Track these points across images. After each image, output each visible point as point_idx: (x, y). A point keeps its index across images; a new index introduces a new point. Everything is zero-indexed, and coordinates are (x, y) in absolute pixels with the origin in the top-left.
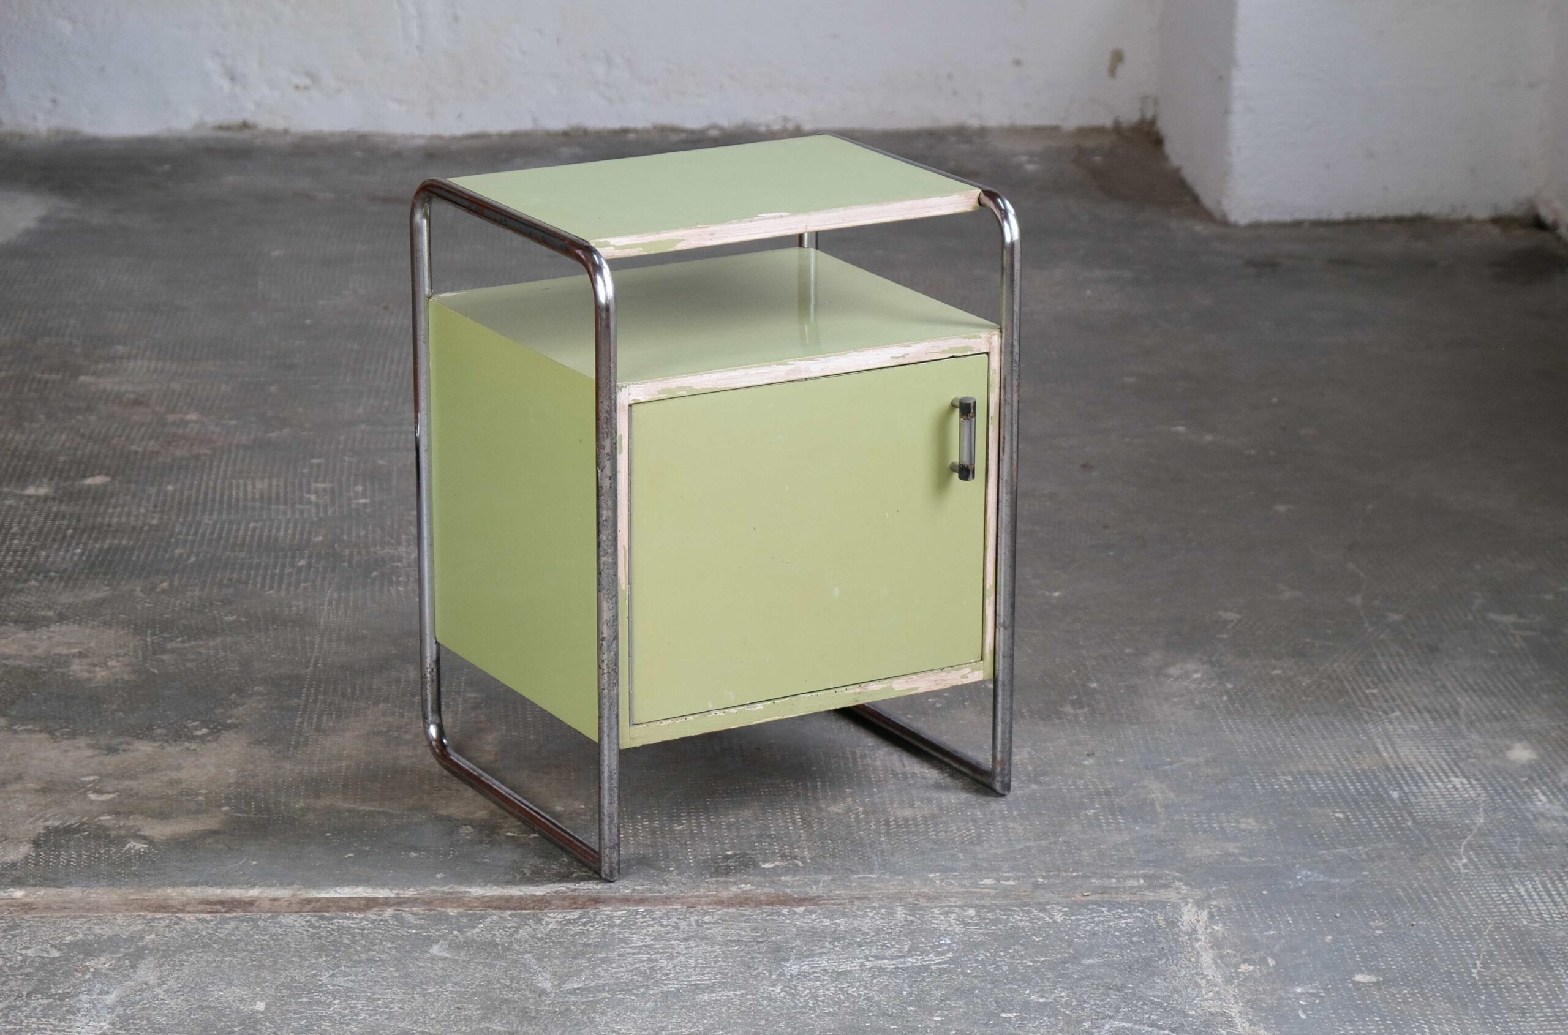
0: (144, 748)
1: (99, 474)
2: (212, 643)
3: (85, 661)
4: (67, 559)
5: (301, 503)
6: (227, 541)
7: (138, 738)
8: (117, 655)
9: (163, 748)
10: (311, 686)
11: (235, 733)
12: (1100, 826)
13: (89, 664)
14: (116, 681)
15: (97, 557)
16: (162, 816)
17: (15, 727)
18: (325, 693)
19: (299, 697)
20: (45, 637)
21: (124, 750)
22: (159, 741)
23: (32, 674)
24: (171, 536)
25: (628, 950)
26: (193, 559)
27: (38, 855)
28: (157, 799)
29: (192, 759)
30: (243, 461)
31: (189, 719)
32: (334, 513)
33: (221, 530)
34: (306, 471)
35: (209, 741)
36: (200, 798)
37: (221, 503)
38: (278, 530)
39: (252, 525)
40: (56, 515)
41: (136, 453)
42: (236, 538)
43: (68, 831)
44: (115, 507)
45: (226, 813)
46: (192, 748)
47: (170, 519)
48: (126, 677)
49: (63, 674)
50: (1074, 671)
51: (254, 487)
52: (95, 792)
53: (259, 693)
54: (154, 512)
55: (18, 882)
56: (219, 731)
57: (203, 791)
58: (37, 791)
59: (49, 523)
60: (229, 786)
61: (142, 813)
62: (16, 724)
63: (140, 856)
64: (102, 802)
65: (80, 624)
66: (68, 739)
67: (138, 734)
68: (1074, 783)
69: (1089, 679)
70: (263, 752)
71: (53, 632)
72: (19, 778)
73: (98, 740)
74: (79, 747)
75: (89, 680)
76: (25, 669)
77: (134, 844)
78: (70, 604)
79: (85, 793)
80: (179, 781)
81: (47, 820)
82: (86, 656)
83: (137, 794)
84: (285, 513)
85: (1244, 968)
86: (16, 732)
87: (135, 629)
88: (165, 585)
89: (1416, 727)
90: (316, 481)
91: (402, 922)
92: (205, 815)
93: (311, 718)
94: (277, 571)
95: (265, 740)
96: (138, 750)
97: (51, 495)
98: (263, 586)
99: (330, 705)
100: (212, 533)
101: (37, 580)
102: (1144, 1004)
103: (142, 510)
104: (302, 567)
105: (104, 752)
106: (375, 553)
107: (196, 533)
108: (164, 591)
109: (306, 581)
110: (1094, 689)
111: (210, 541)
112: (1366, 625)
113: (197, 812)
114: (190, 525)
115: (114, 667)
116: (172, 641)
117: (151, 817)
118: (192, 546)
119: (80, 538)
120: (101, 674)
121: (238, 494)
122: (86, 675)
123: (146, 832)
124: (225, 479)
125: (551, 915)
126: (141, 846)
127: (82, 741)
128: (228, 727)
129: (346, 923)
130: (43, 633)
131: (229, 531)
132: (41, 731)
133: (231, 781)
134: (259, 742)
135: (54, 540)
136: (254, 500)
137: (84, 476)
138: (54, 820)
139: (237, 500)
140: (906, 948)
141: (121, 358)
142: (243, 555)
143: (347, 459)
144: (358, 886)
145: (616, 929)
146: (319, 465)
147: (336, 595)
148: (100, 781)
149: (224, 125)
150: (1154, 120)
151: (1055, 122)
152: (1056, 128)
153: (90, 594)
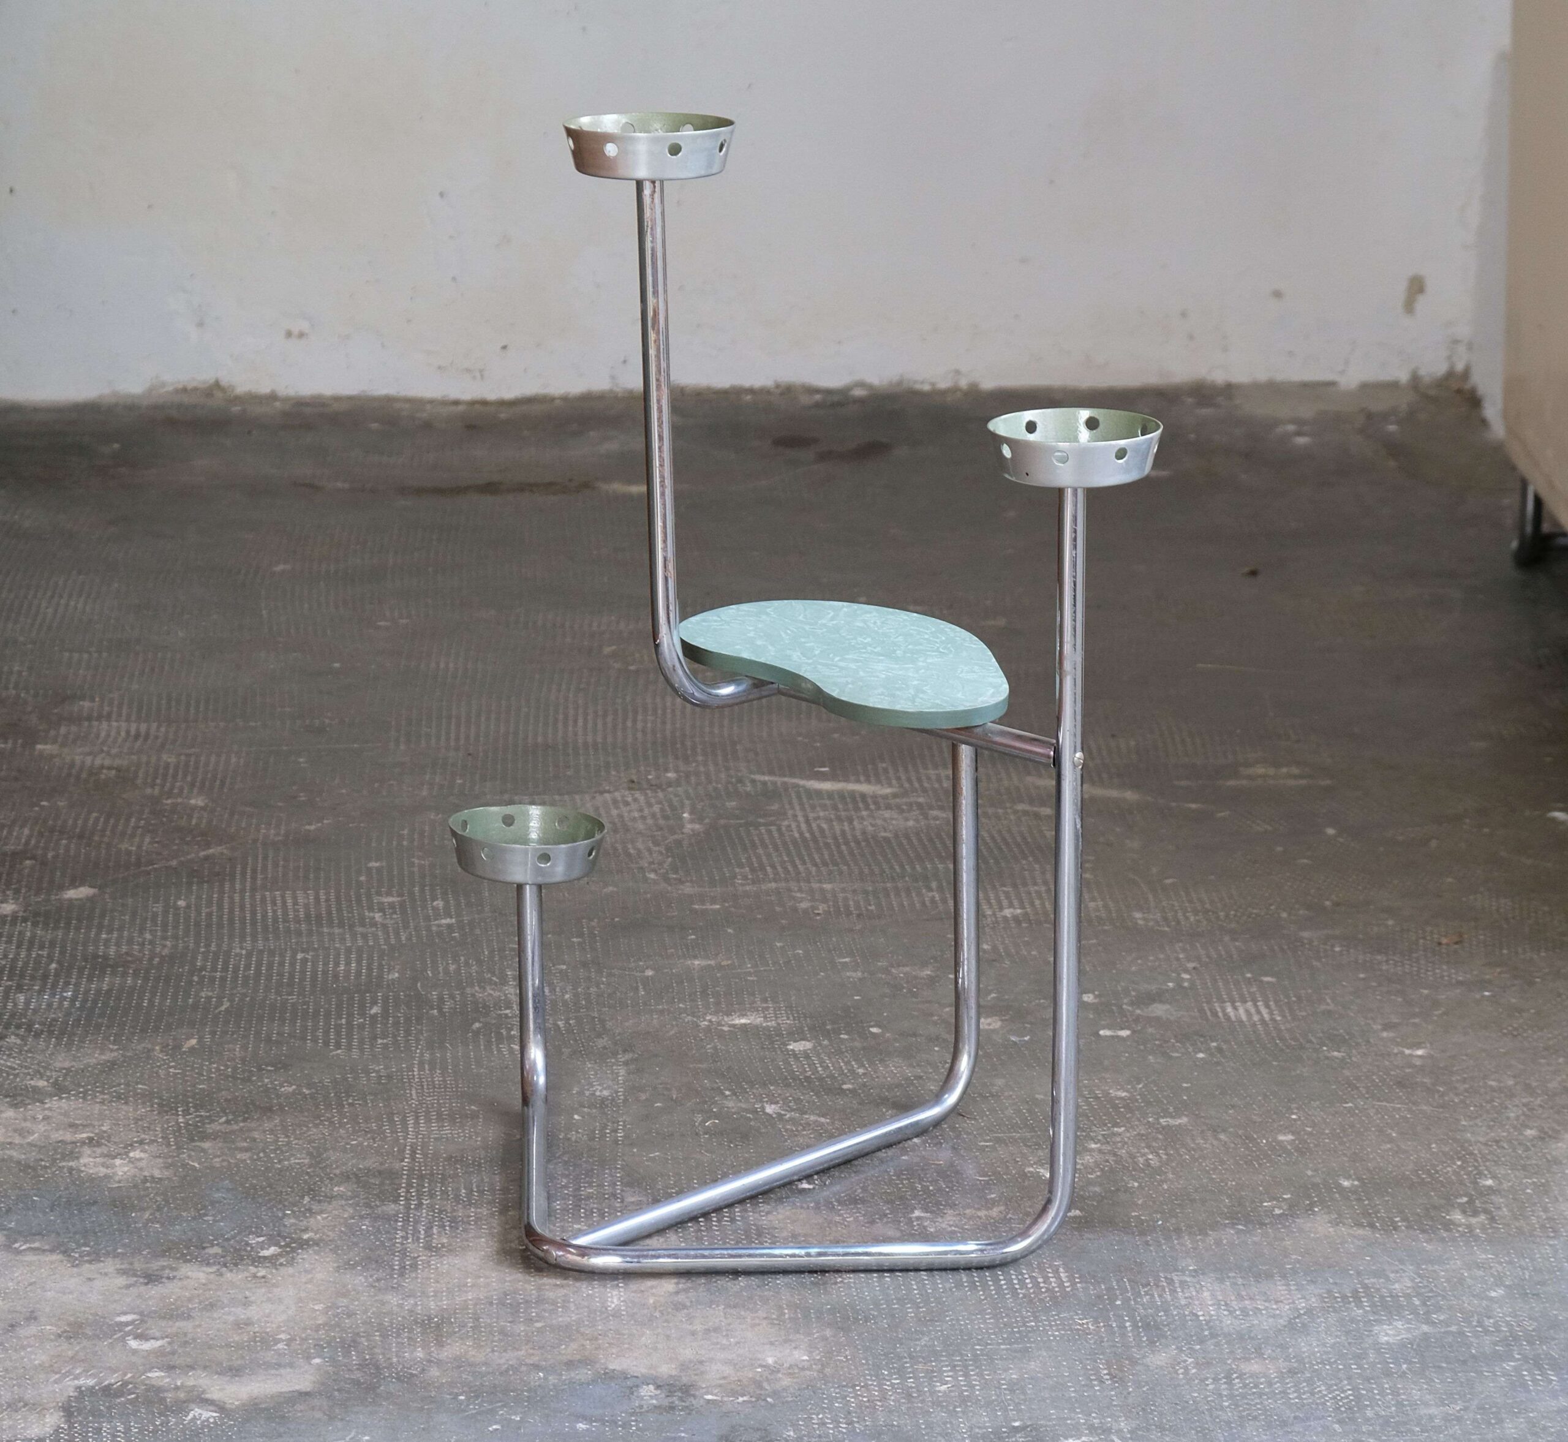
0: (196, 1275)
1: (82, 884)
2: (267, 1125)
3: (99, 1151)
4: (55, 1005)
5: (363, 925)
6: (269, 978)
7: (187, 1261)
8: (141, 1142)
9: (221, 1275)
10: (409, 1185)
11: (317, 1253)
12: (1524, 1385)
13: (103, 1155)
14: (145, 1180)
15: (95, 1002)
16: (234, 1372)
17: (17, 1245)
18: (432, 1196)
19: (396, 1201)
20: (41, 1117)
21: (168, 1278)
22: (214, 1264)
23: (29, 1170)
24: (191, 973)
26: (226, 1005)
27: (71, 1427)
28: (221, 1347)
29: (263, 1290)
30: (276, 865)
31: (251, 1233)
32: (409, 939)
33: (259, 964)
34: (363, 878)
35: (281, 1264)
36: (280, 1346)
37: (254, 923)
38: (337, 964)
39: (300, 956)
40: (31, 943)
41: (129, 853)
42: (281, 975)
43: (107, 1390)
44: (110, 932)
45: (319, 1367)
46: (260, 1274)
47: (187, 948)
48: (157, 1174)
49: (71, 1169)
50: (1459, 1163)
51: (295, 903)
52: (137, 1337)
53: (341, 1196)
54: (165, 938)
56: (293, 1250)
57: (283, 1336)
58: (60, 1336)
59: (23, 954)
60: (317, 1328)
61: (205, 1368)
62: (16, 1241)
63: (210, 1429)
64: (149, 1352)
65: (84, 1098)
66: (90, 1262)
67: (186, 1255)
68: (1480, 1323)
69: (1480, 1174)
70: (357, 1280)
71: (50, 1109)
72: (32, 1317)
73: (131, 1264)
74: (106, 1274)
75: (106, 1176)
76: (19, 1163)
77: (200, 1411)
78: (69, 1070)
79: (123, 1339)
80: (248, 1323)
81: (77, 1378)
82: (99, 1144)
83: (194, 1340)
84: (343, 940)
86: (18, 1252)
87: (160, 1105)
88: (193, 1042)
90: (379, 894)
92: (289, 1370)
93: (416, 1231)
94: (344, 1021)
95: (356, 1264)
96: (188, 1277)
97: (21, 914)
98: (326, 1043)
99: (441, 1212)
100: (248, 967)
101: (17, 1035)
103: (148, 936)
104: (376, 1014)
105: (142, 1280)
106: (473, 995)
107: (225, 969)
108: (192, 1049)
109: (384, 1037)
110: (1490, 1187)
111: (246, 978)
113: (279, 1365)
114: (216, 955)
115: (141, 1159)
116: (212, 1121)
117: (217, 1373)
118: (222, 986)
119: (69, 975)
120: (121, 1169)
121: (275, 912)
122: (103, 1171)
123: (215, 1394)
124: (254, 890)
126: (208, 1415)
127: (110, 1265)
128: (304, 1244)
130: (36, 1110)
131: (270, 966)
132: (52, 1251)
133: (320, 1322)
134: (349, 1266)
135: (33, 978)
136: (298, 921)
137: (62, 888)
138: (87, 1378)
139: (275, 920)
141: (89, 719)
142: (293, 999)
143: (416, 861)
146: (379, 870)
147: (427, 1056)
148: (142, 1321)
149: (190, 386)
150: (1466, 374)
151: (1328, 377)
152: (1332, 384)
153: (94, 1056)
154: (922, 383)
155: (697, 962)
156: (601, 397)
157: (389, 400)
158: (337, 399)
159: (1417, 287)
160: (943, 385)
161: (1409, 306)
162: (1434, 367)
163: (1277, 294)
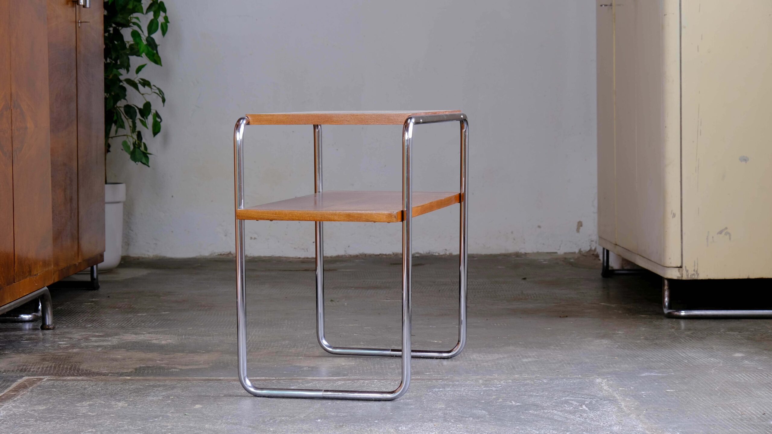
0: (180, 354)
1: (167, 311)
3: (158, 340)
4: (153, 324)
7: (178, 352)
8: (171, 339)
14: (170, 343)
16: (186, 365)
21: (172, 354)
22: (186, 353)
23: (136, 342)
26: (202, 324)
27: (136, 371)
28: (184, 362)
29: (199, 356)
31: (198, 350)
33: (214, 320)
35: (205, 353)
36: (201, 362)
43: (148, 366)
44: (172, 317)
45: (211, 365)
46: (199, 354)
48: (174, 343)
49: (149, 343)
52: (160, 361)
53: (226, 346)
55: (128, 376)
56: (209, 352)
57: (203, 361)
58: (137, 360)
60: (212, 360)
61: (178, 364)
63: (178, 372)
64: (163, 362)
65: (156, 334)
66: (150, 352)
69: (561, 342)
70: (227, 355)
71: (146, 335)
72: (130, 358)
73: (162, 353)
75: (159, 343)
77: (175, 369)
78: (153, 331)
79: (156, 361)
80: (193, 359)
81: (140, 365)
83: (176, 361)
85: (620, 389)
86: (129, 351)
87: (178, 335)
89: (695, 351)
91: (280, 383)
92: (202, 365)
96: (178, 354)
97: (148, 315)
98: (229, 328)
99: (254, 348)
100: (210, 320)
101: (140, 327)
102: (579, 394)
103: (183, 317)
105: (164, 354)
108: (190, 329)
110: (563, 344)
112: (676, 334)
113: (200, 365)
115: (169, 341)
116: (193, 337)
117: (181, 365)
119: (158, 321)
120: (163, 342)
121: (221, 314)
123: (180, 367)
126: (177, 370)
127: (155, 353)
130: (142, 335)
132: (139, 351)
137: (160, 312)
138: (143, 365)
140: (483, 387)
141: (176, 295)
145: (365, 384)
148: (162, 359)
149: (222, 253)
150: (595, 250)
151: (555, 251)
152: (556, 253)
153: (160, 330)
154: (436, 253)
155: (341, 319)
156: (342, 256)
157: (280, 257)
158: (264, 257)
159: (580, 224)
160: (441, 254)
161: (578, 230)
162: (586, 248)
163: (539, 227)
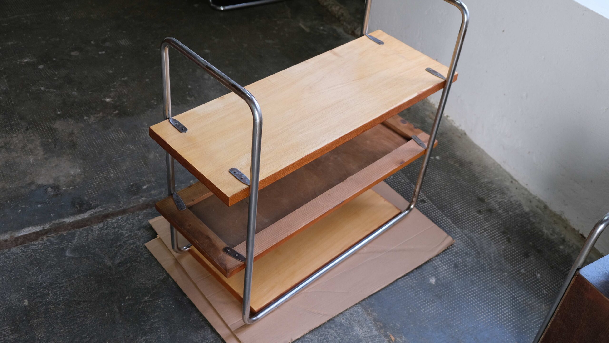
25: (125, 239)
125: (94, 227)
129: (34, 247)
144: (29, 226)
